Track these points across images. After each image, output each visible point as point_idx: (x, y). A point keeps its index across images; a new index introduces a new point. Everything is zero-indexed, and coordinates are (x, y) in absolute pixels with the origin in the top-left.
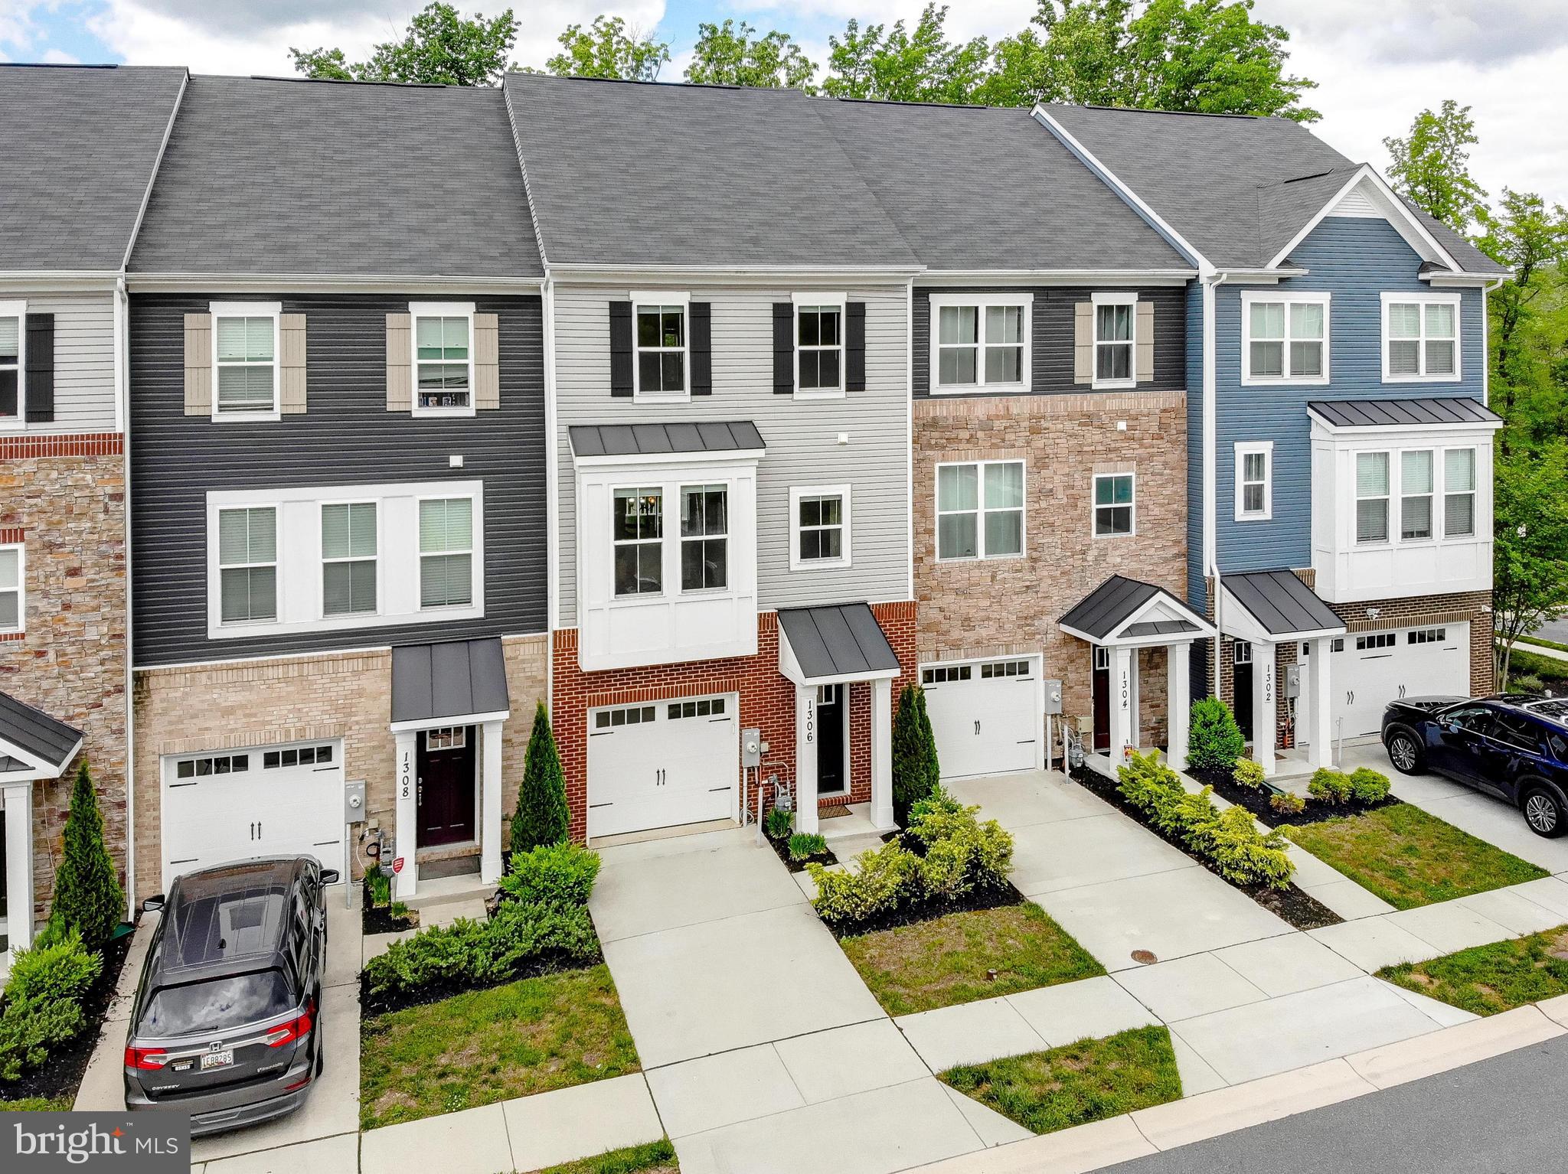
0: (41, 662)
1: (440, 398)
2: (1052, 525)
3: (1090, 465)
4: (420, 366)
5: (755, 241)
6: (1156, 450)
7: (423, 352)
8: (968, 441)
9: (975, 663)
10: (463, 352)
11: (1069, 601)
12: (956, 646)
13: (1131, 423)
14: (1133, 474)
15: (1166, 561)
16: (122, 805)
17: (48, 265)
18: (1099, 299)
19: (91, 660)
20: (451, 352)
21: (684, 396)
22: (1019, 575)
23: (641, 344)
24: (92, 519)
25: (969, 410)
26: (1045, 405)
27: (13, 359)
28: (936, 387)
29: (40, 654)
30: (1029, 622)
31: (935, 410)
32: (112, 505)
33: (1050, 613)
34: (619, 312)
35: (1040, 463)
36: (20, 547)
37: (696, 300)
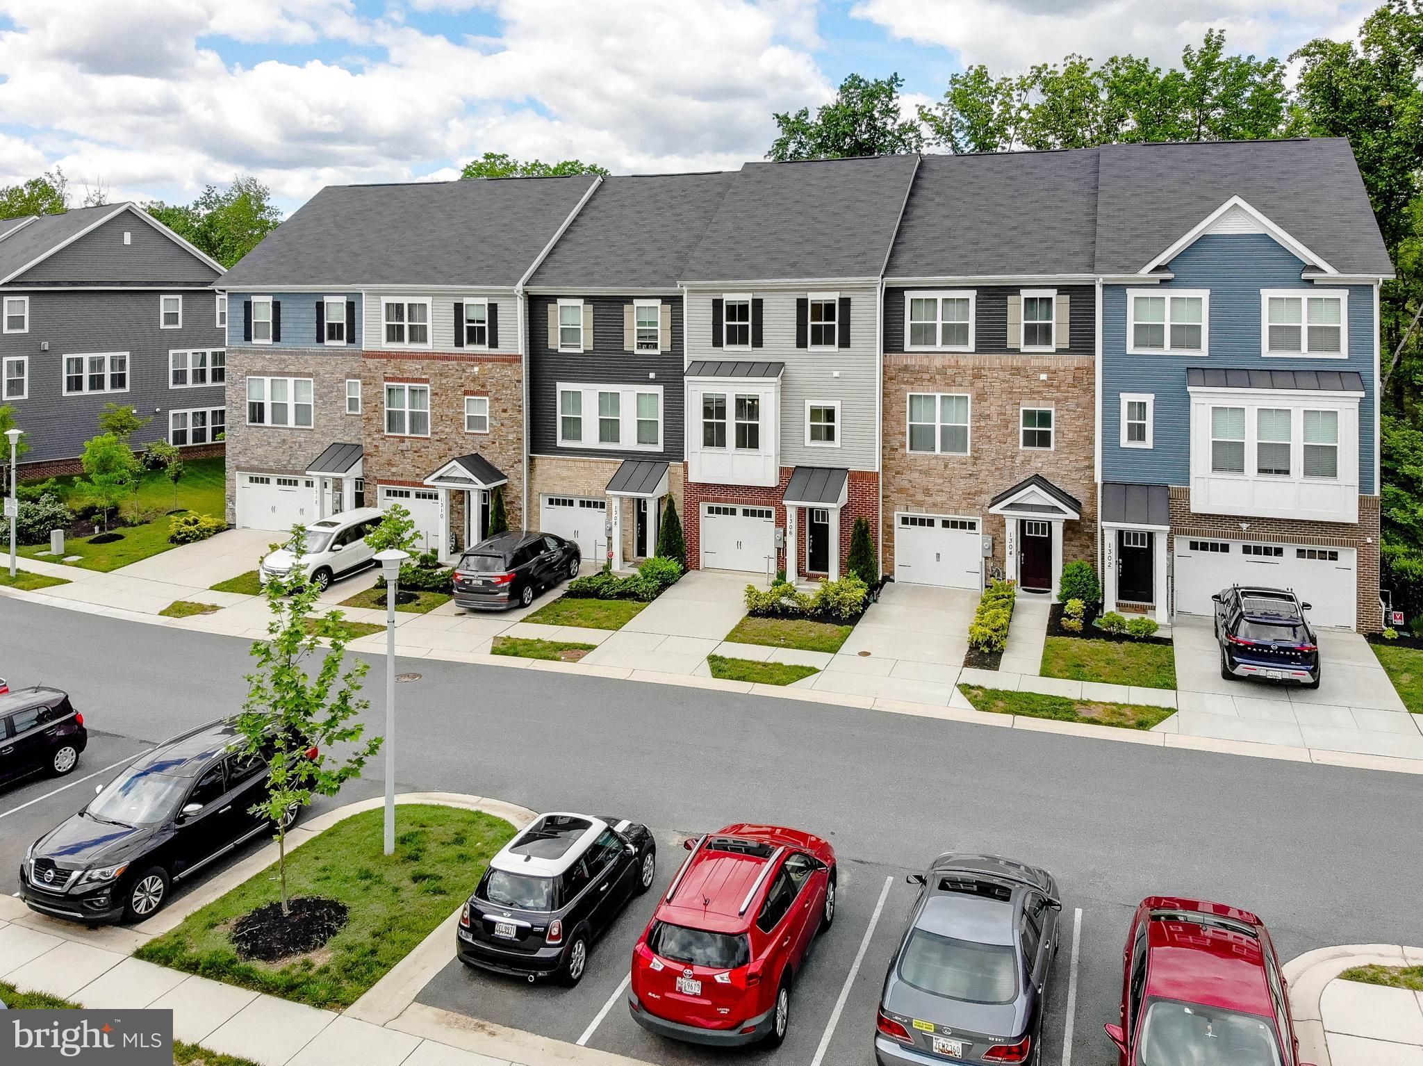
0: (494, 445)
1: (648, 346)
2: (989, 437)
3: (1018, 401)
4: (638, 330)
5: (794, 265)
6: (1070, 394)
7: (639, 324)
8: (929, 380)
9: (938, 518)
10: (655, 323)
11: (1002, 488)
12: (920, 504)
13: (1051, 375)
14: (1053, 410)
15: (1078, 470)
16: (520, 509)
17: (492, 284)
18: (1025, 294)
19: (511, 448)
20: (651, 323)
21: (748, 348)
22: (965, 466)
23: (727, 320)
24: (511, 390)
25: (930, 361)
26: (985, 361)
27: (484, 322)
28: (908, 346)
29: (494, 443)
30: (971, 497)
31: (906, 360)
32: (517, 384)
33: (988, 493)
34: (717, 304)
35: (980, 397)
36: (487, 398)
37: (755, 297)
